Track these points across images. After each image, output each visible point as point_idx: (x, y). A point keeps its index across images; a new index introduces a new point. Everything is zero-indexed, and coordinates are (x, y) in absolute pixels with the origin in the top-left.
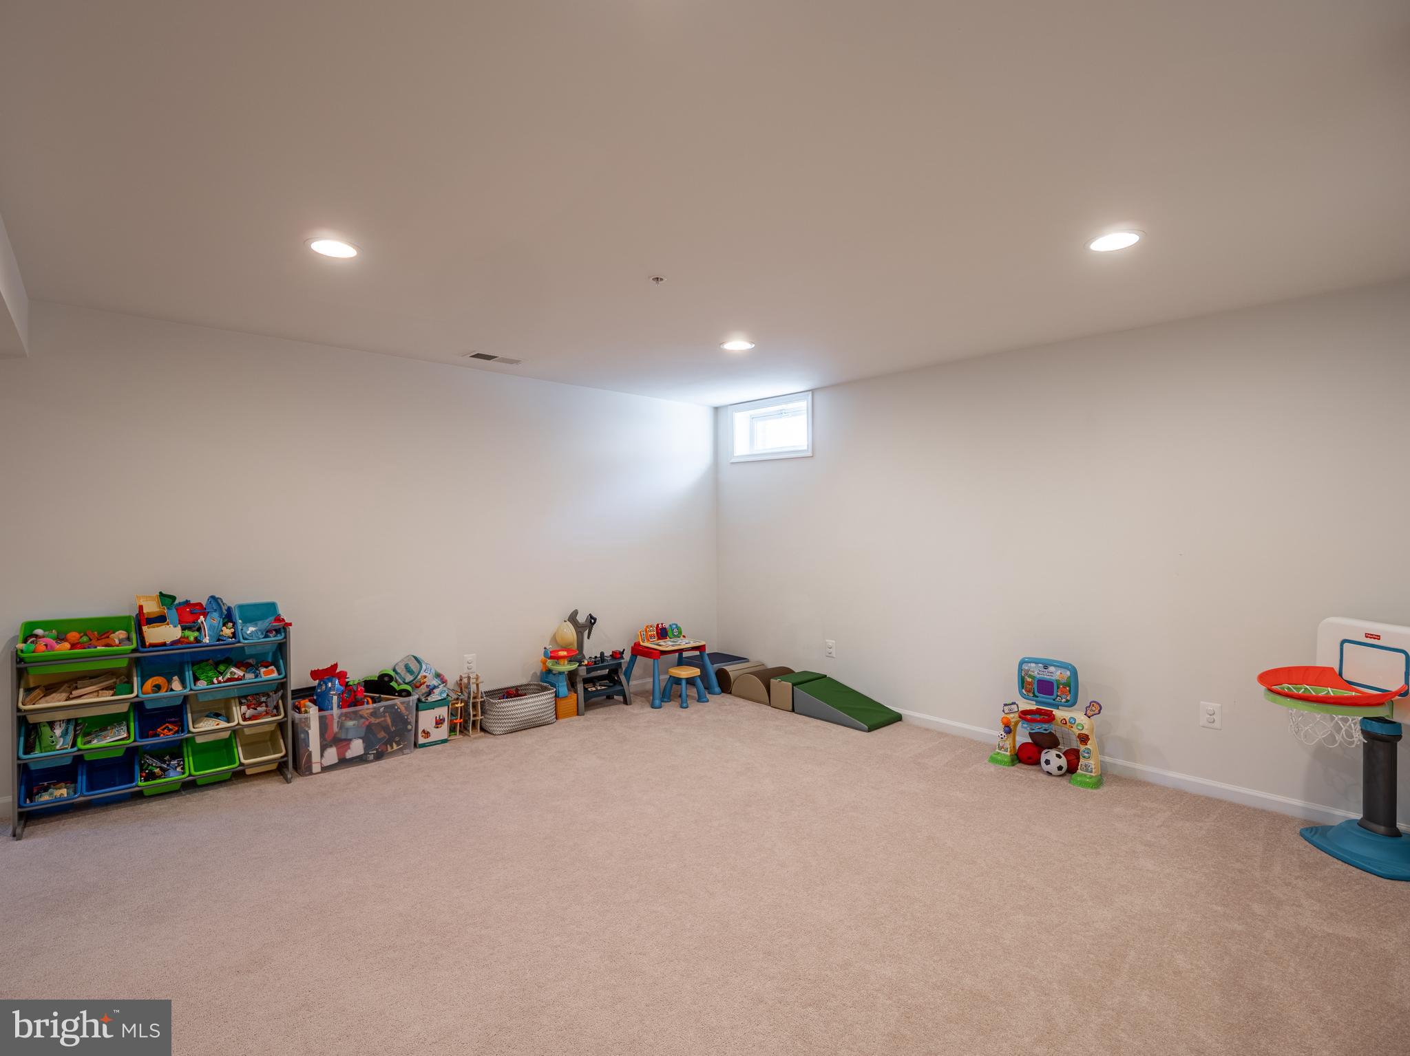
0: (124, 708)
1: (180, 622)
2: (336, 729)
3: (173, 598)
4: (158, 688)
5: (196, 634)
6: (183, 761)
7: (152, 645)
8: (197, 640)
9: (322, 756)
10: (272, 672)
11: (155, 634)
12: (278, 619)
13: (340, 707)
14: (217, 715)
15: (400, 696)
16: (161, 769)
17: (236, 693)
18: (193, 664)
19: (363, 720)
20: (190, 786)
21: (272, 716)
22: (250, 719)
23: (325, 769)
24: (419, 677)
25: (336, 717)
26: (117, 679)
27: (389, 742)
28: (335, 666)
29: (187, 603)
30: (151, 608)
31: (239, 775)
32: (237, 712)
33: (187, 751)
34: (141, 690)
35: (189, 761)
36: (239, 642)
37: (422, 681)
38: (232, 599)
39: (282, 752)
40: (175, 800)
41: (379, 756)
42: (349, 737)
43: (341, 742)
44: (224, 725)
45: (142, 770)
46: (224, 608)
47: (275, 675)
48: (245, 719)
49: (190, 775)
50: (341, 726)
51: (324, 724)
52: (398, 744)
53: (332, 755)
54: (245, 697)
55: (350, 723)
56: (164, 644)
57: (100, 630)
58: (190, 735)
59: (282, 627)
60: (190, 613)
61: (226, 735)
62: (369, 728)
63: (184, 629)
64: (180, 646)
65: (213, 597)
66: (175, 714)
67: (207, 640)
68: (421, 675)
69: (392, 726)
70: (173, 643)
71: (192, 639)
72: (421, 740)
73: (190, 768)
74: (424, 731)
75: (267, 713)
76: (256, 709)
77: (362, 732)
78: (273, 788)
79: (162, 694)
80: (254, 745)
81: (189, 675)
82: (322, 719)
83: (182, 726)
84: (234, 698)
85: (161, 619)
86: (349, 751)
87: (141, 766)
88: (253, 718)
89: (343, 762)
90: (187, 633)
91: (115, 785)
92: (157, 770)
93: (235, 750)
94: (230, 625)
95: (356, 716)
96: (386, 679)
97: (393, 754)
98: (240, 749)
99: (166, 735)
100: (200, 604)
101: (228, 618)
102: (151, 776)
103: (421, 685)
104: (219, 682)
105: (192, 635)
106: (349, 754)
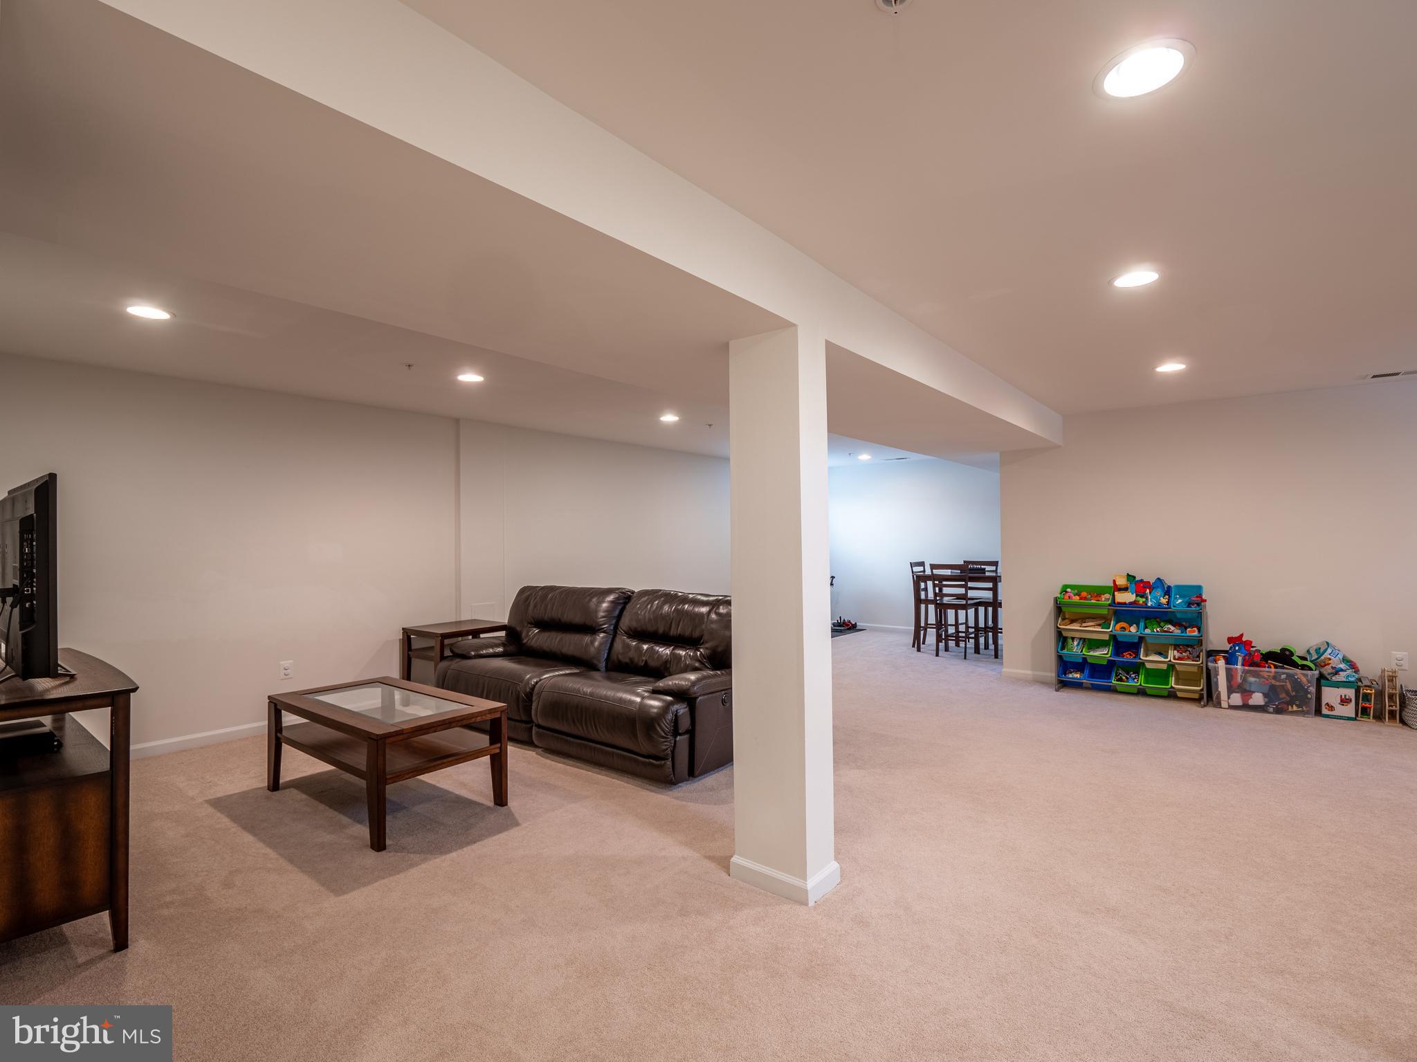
0: (1106, 637)
1: (1136, 592)
2: (1239, 680)
3: (1134, 577)
4: (1123, 629)
5: (1144, 600)
6: (1138, 676)
7: (1119, 603)
8: (1145, 603)
9: (1229, 698)
10: (1194, 631)
11: (1122, 597)
12: (1200, 596)
13: (1243, 665)
14: (1160, 654)
15: (1302, 669)
16: (1127, 678)
17: (1172, 641)
18: (1146, 619)
19: (1263, 680)
20: (1141, 692)
21: (1193, 661)
22: (1177, 660)
23: (1231, 707)
24: (1322, 658)
25: (1240, 673)
26: (1104, 620)
27: (1291, 703)
28: (1242, 635)
29: (1142, 581)
30: (1122, 582)
31: (1172, 695)
32: (1172, 654)
33: (1142, 672)
34: (1114, 628)
35: (1142, 678)
36: (1170, 608)
37: (1326, 663)
38: (1171, 581)
39: (1200, 686)
40: (1132, 698)
41: (1278, 711)
42: (1252, 690)
43: (1246, 693)
44: (1163, 659)
45: (1117, 676)
46: (1166, 586)
47: (1196, 633)
48: (1175, 659)
49: (1140, 685)
50: (1244, 680)
51: (1230, 675)
52: (1298, 706)
53: (1237, 699)
54: (1179, 645)
55: (1252, 679)
56: (1125, 603)
57: (1097, 592)
58: (1140, 661)
59: (1200, 601)
60: (1141, 587)
61: (1164, 667)
62: (1272, 687)
63: (1137, 596)
64: (1135, 606)
65: (1159, 579)
66: (1133, 646)
67: (1149, 604)
68: (1324, 656)
69: (1293, 691)
70: (1131, 603)
71: (1141, 602)
72: (1325, 711)
73: (1141, 681)
74: (1327, 704)
75: (1188, 658)
76: (1181, 653)
77: (1266, 689)
78: (1192, 708)
79: (1127, 632)
80: (1182, 678)
81: (1142, 625)
82: (1228, 671)
83: (1137, 655)
84: (1171, 645)
85: (1126, 589)
86: (1251, 700)
87: (1116, 673)
88: (1180, 659)
89: (1246, 707)
90: (1139, 598)
91: (1104, 679)
92: (1124, 678)
93: (1170, 678)
94: (1167, 597)
95: (1256, 675)
96: (1287, 653)
97: (1293, 713)
98: (1173, 678)
99: (1127, 657)
100: (1149, 582)
101: (1168, 592)
102: (1121, 680)
103: (1325, 665)
104: (1158, 631)
105: (1141, 600)
106: (1251, 702)
